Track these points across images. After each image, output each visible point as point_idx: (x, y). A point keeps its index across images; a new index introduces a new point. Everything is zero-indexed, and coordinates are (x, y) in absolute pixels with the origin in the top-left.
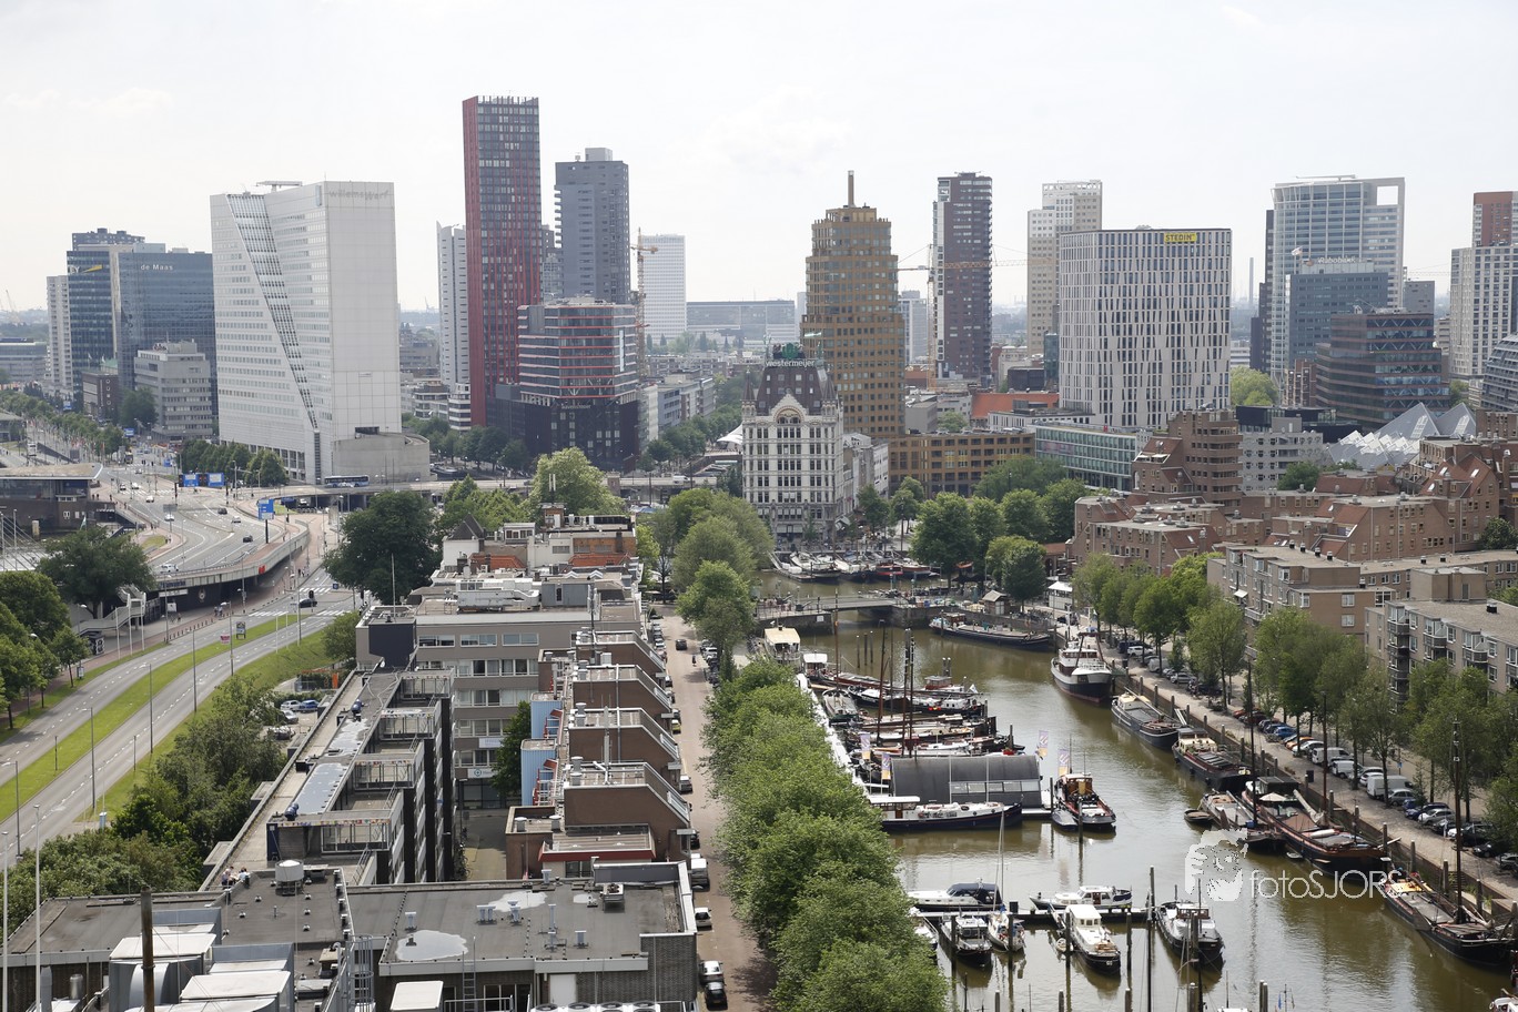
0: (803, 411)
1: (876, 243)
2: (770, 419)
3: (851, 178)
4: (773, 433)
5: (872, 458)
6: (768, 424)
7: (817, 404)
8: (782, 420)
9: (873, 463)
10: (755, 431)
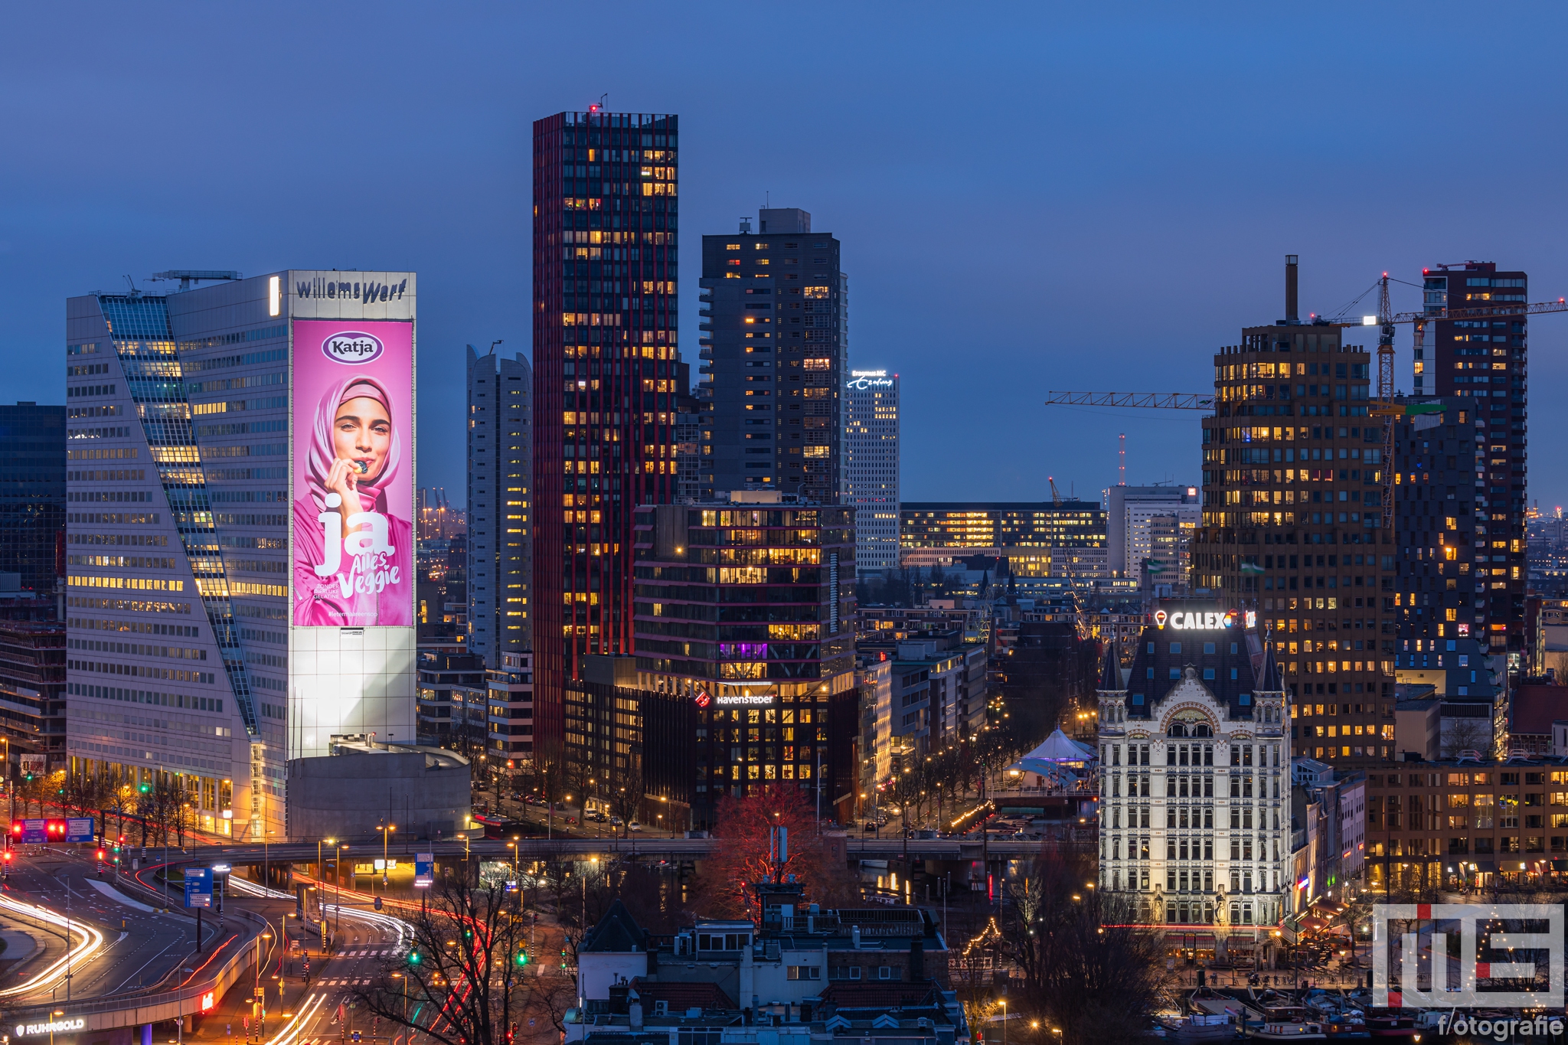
0: (1219, 713)
1: (1339, 392)
2: (1154, 727)
3: (1292, 270)
4: (1158, 756)
5: (1338, 806)
6: (1152, 738)
7: (1244, 700)
8: (1176, 730)
9: (1339, 816)
10: (1124, 750)
